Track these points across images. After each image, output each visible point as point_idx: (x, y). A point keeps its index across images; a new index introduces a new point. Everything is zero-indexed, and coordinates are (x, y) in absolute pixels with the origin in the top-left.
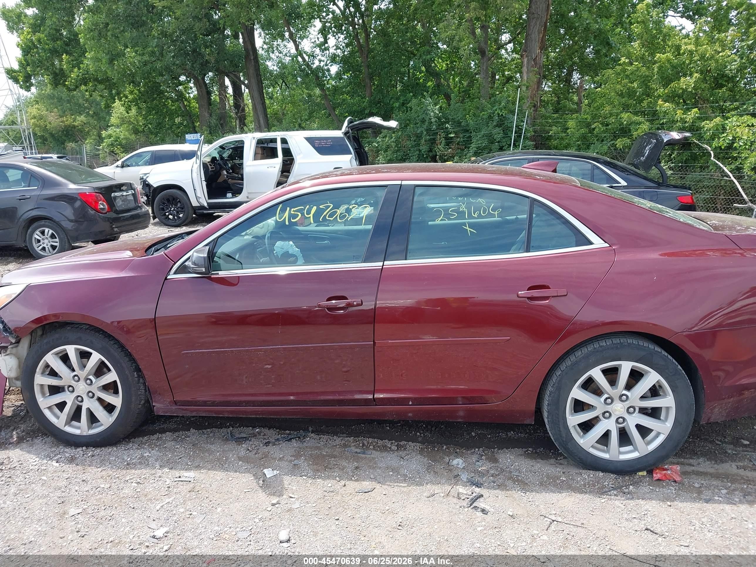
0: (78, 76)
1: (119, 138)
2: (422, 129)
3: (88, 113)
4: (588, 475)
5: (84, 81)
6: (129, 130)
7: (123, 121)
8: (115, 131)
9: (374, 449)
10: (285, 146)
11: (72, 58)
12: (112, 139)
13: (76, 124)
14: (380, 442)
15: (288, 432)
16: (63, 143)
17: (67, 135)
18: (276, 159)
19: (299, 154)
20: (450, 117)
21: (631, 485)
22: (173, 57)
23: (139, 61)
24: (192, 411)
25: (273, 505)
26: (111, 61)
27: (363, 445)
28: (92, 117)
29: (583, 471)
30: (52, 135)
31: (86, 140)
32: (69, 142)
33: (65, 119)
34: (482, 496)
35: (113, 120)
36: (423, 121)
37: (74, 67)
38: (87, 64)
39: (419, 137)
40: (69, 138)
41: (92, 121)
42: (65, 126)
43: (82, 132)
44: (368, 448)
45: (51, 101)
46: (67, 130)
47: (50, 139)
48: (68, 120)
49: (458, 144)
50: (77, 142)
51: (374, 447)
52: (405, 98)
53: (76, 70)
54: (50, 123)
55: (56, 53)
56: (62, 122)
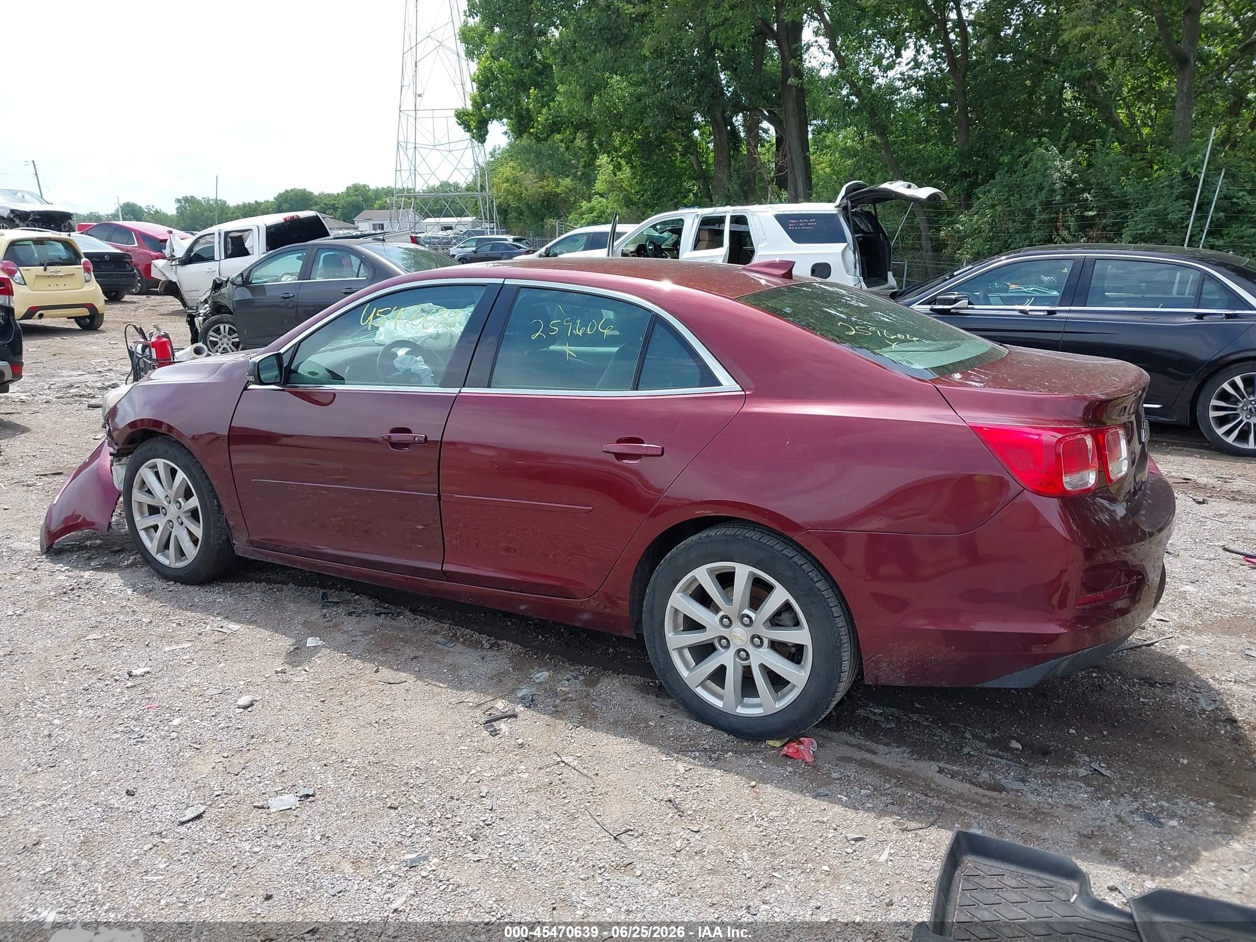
0: (547, 120)
1: (604, 212)
2: (1034, 202)
3: (575, 174)
4: (689, 727)
5: (555, 127)
6: (618, 200)
7: (613, 186)
8: (600, 202)
9: (463, 643)
10: (740, 228)
11: (544, 93)
12: (595, 214)
13: (558, 190)
14: (476, 636)
15: (387, 605)
16: (542, 219)
17: (547, 208)
18: (720, 249)
19: (762, 241)
20: (1093, 181)
21: (732, 751)
22: (668, 87)
23: (631, 95)
24: (268, 556)
25: (277, 672)
26: (588, 97)
27: (455, 635)
28: (580, 180)
29: (688, 721)
30: (529, 207)
31: (570, 214)
32: (550, 218)
33: (545, 183)
34: (515, 716)
35: (599, 186)
36: (1041, 188)
37: (543, 106)
38: (559, 102)
39: (1030, 214)
40: (551, 212)
41: (579, 185)
42: (545, 193)
43: (565, 202)
44: (457, 639)
45: (527, 156)
46: (549, 198)
47: (527, 213)
48: (549, 185)
49: (1104, 228)
50: (559, 217)
51: (465, 640)
52: (1023, 147)
53: (544, 111)
54: (526, 190)
55: (522, 86)
56: (541, 187)
